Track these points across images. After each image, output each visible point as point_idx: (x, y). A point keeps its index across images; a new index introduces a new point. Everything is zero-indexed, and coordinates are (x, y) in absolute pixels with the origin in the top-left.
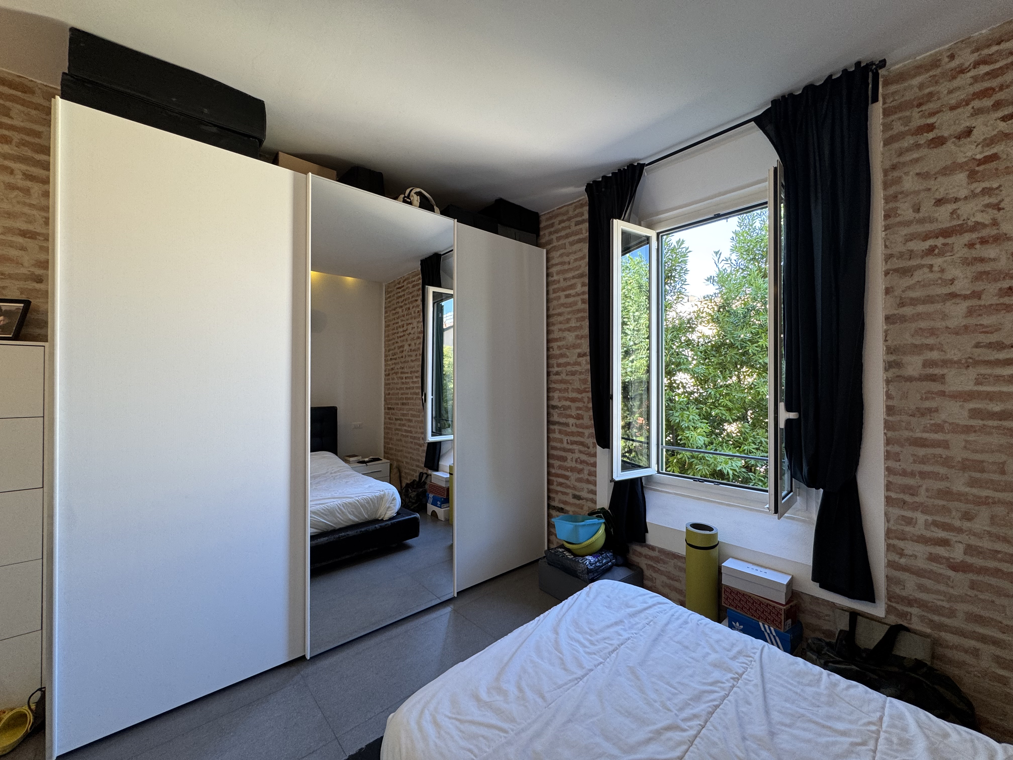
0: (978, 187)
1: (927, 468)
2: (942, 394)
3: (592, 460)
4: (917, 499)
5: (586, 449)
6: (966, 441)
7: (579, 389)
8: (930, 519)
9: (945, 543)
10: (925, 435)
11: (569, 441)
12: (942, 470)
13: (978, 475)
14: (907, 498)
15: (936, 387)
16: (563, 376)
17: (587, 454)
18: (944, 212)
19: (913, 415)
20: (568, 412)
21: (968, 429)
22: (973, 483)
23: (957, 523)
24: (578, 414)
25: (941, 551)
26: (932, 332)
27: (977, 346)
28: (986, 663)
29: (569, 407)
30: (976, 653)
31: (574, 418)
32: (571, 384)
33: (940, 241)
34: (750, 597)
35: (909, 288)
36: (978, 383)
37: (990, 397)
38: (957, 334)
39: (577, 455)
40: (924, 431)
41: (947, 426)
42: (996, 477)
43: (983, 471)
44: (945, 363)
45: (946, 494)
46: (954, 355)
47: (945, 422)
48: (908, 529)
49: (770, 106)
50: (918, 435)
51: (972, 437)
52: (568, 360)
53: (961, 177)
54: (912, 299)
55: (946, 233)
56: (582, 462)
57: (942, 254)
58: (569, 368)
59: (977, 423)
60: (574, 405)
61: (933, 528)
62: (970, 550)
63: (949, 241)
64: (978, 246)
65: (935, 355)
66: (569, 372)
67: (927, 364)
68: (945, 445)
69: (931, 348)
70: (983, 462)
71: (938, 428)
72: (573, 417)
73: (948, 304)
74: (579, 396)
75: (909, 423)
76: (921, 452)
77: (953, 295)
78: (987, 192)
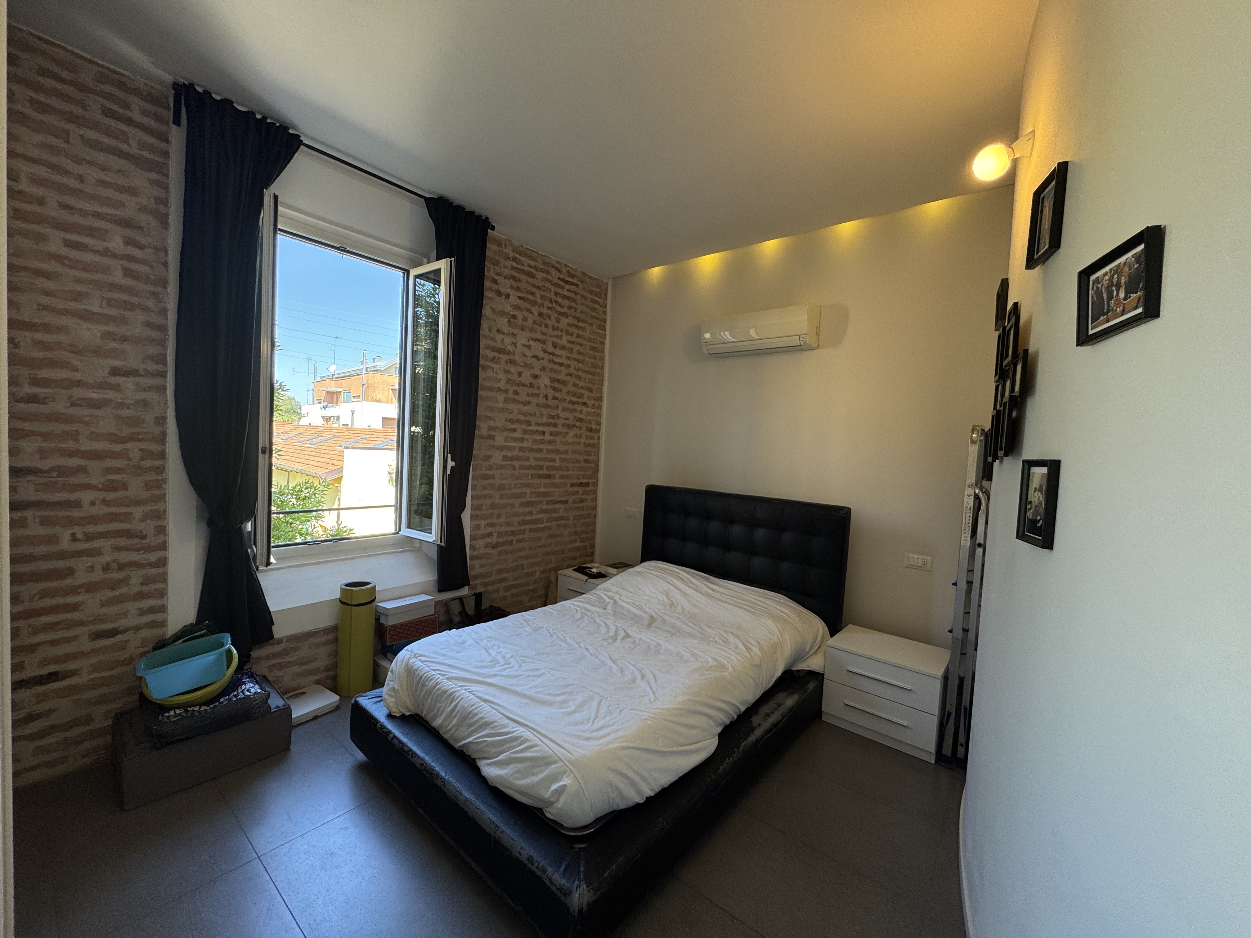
0: (512, 330)
1: (486, 492)
2: (494, 446)
3: (153, 557)
4: (482, 512)
5: (137, 541)
6: (501, 474)
7: (114, 435)
8: (486, 522)
9: (490, 535)
10: (486, 472)
11: (79, 536)
12: (491, 492)
13: (503, 492)
14: (479, 513)
15: (491, 442)
16: (60, 406)
17: (138, 550)
18: (499, 337)
19: (483, 460)
20: (81, 479)
21: (501, 467)
22: (501, 497)
23: (495, 521)
24: (108, 480)
25: (489, 540)
26: (492, 409)
27: (506, 420)
28: (502, 593)
29: (83, 470)
30: (498, 591)
31: (100, 490)
32: (86, 424)
33: (497, 355)
34: (412, 623)
35: (484, 379)
36: (505, 441)
37: (509, 448)
38: (500, 412)
39: (107, 558)
40: (486, 470)
41: (495, 466)
42: (507, 492)
43: (504, 489)
44: (495, 429)
45: (493, 506)
46: (499, 425)
47: (494, 464)
48: (477, 532)
49: (436, 197)
50: (484, 472)
51: (503, 471)
52: (78, 376)
53: (506, 320)
54: (486, 386)
55: (500, 351)
56: (121, 567)
57: (497, 363)
58: (79, 393)
59: (504, 463)
60: (94, 466)
61: (487, 528)
62: (500, 534)
63: (500, 356)
64: (509, 364)
65: (492, 423)
66: (79, 399)
67: (490, 428)
68: (493, 477)
69: (491, 419)
70: (504, 484)
71: (490, 468)
72: (95, 488)
73: (498, 393)
74: (118, 448)
75: (481, 465)
76: (485, 482)
77: (499, 389)
78: (514, 335)
